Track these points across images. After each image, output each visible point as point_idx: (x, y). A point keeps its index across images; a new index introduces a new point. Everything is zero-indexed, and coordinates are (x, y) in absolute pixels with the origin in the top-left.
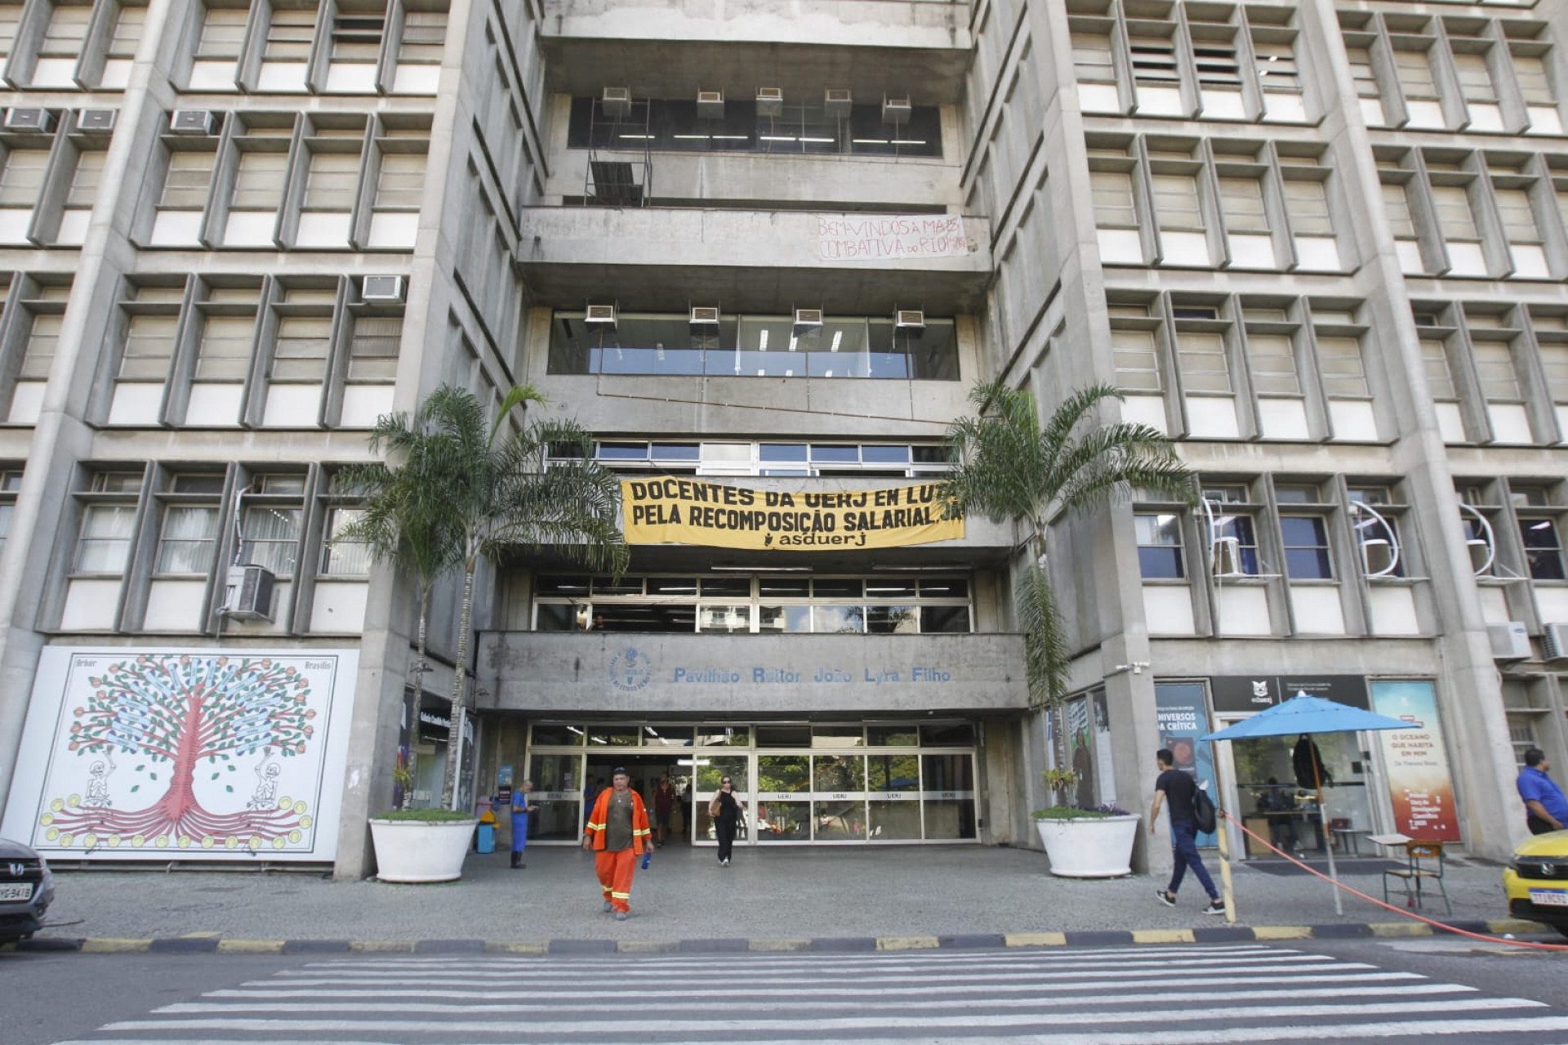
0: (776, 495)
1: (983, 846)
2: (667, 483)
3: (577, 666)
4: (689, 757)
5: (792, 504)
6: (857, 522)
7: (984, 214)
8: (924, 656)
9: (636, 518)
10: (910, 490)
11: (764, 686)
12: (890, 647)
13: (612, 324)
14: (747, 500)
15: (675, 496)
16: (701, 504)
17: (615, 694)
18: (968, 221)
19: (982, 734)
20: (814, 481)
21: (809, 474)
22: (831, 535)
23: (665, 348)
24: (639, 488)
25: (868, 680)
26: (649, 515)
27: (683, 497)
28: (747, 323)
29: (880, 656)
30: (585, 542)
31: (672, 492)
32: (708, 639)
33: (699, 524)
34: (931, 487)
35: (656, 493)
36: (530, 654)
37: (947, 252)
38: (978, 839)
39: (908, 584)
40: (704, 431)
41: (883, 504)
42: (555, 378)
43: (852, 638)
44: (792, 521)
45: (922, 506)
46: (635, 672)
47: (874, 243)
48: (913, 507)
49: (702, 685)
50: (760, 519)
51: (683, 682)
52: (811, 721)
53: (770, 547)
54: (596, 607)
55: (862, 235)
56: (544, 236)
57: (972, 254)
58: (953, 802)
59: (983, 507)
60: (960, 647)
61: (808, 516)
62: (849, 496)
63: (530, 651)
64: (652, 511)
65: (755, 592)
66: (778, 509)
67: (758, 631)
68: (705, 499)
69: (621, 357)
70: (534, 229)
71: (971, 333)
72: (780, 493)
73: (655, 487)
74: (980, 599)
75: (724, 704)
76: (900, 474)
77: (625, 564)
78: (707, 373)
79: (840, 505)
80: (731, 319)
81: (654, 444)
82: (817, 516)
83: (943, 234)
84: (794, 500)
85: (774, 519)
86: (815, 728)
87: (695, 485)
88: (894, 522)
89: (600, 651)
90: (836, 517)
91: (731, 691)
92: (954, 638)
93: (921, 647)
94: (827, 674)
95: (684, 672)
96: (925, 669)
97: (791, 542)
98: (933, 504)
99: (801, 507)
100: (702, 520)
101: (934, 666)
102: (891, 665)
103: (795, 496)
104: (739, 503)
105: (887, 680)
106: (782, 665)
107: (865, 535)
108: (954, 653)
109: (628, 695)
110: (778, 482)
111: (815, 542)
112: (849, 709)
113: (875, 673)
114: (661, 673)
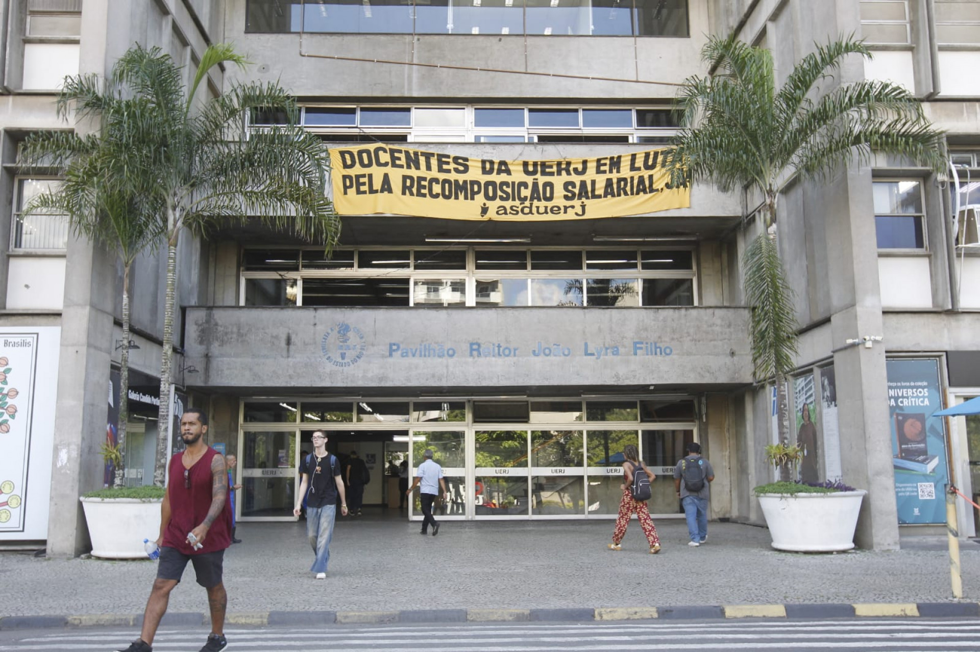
0: (492, 163)
2: (377, 150)
3: (289, 341)
4: (405, 433)
5: (508, 172)
6: (577, 191)
8: (646, 329)
9: (346, 188)
10: (634, 157)
11: (481, 361)
12: (611, 320)
14: (461, 168)
15: (386, 164)
16: (413, 173)
17: (328, 370)
19: (704, 410)
20: (532, 148)
21: (526, 140)
22: (550, 204)
23: (372, 4)
24: (347, 157)
25: (587, 354)
26: (359, 184)
27: (394, 165)
29: (600, 330)
30: (293, 213)
31: (382, 160)
32: (423, 313)
33: (411, 194)
34: (656, 154)
35: (366, 162)
36: (239, 330)
39: (630, 256)
40: (415, 95)
41: (605, 172)
42: (253, 37)
43: (571, 311)
44: (509, 190)
45: (646, 174)
46: (348, 348)
48: (636, 175)
49: (417, 360)
50: (476, 188)
51: (397, 358)
52: (529, 396)
53: (486, 218)
54: (306, 281)
59: (711, 175)
60: (683, 321)
61: (525, 185)
62: (568, 164)
63: (239, 327)
64: (362, 180)
65: (471, 265)
66: (494, 177)
67: (474, 305)
68: (418, 168)
69: (325, 15)
72: (497, 160)
73: (365, 155)
74: (704, 272)
75: (440, 379)
76: (623, 140)
77: (336, 233)
78: (418, 31)
79: (559, 173)
81: (362, 109)
82: (535, 185)
84: (511, 167)
85: (490, 188)
86: (532, 403)
87: (407, 153)
88: (615, 190)
89: (312, 327)
90: (555, 186)
91: (447, 367)
92: (677, 311)
93: (643, 321)
94: (545, 349)
95: (398, 347)
96: (647, 343)
97: (508, 212)
98: (657, 172)
99: (518, 175)
100: (414, 190)
101: (656, 340)
102: (611, 339)
103: (512, 164)
104: (453, 171)
105: (606, 354)
106: (499, 340)
107: (586, 205)
108: (676, 328)
109: (341, 371)
110: (493, 149)
111: (533, 212)
112: (567, 384)
113: (595, 348)
114: (375, 348)
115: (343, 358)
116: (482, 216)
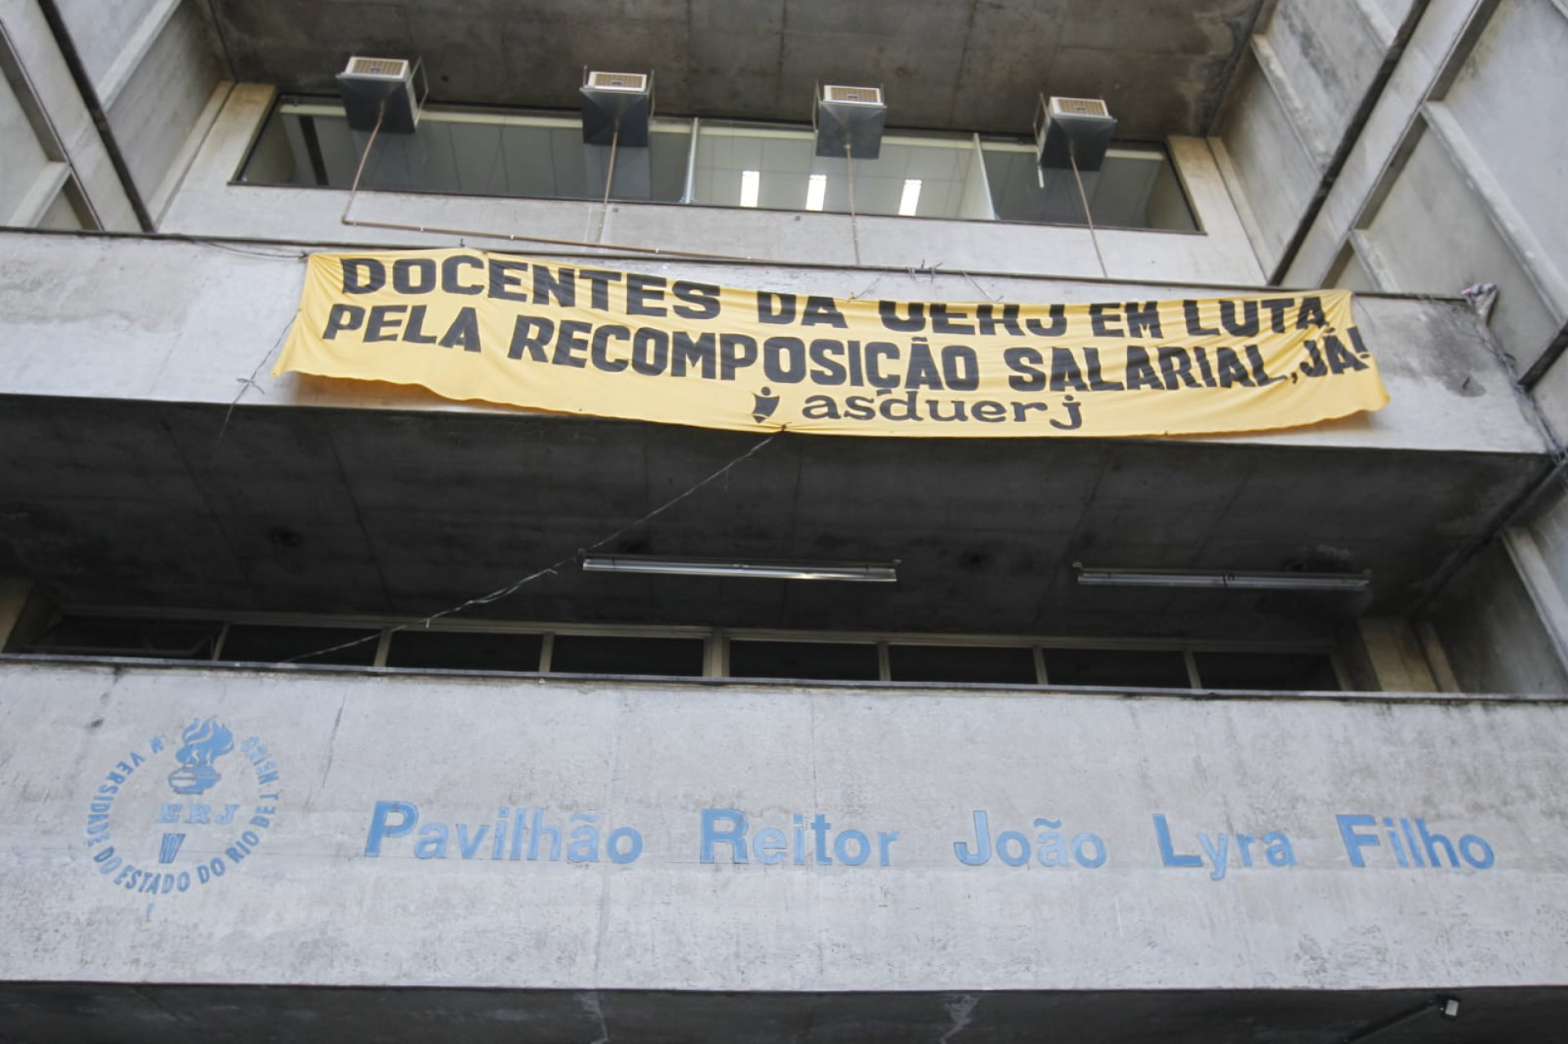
0: (788, 299)
2: (453, 262)
5: (838, 320)
6: (1046, 369)
8: (1368, 772)
9: (334, 327)
10: (1191, 307)
11: (749, 880)
12: (1233, 737)
14: (698, 308)
15: (474, 290)
16: (553, 312)
20: (903, 279)
22: (969, 398)
24: (363, 270)
25: (1171, 860)
26: (379, 323)
27: (496, 291)
31: (465, 282)
32: (526, 695)
33: (539, 357)
35: (415, 282)
41: (1118, 333)
44: (843, 360)
45: (1238, 345)
46: (203, 816)
48: (1210, 344)
49: (471, 874)
50: (739, 352)
51: (395, 862)
53: (770, 424)
61: (890, 350)
62: (1012, 311)
64: (391, 316)
66: (795, 331)
68: (567, 300)
73: (415, 270)
75: (568, 958)
79: (987, 330)
82: (920, 353)
84: (845, 311)
85: (785, 352)
87: (541, 270)
88: (1159, 375)
89: (81, 733)
90: (978, 355)
91: (603, 902)
92: (1454, 712)
93: (1348, 741)
94: (1004, 838)
95: (411, 820)
96: (1388, 822)
97: (841, 412)
98: (1267, 341)
99: (866, 328)
100: (550, 350)
101: (1419, 810)
102: (1251, 805)
103: (847, 305)
104: (671, 313)
105: (1247, 862)
106: (820, 800)
107: (1078, 404)
108: (1476, 769)
109: (142, 912)
110: (792, 277)
111: (919, 414)
112: (1113, 985)
113: (1197, 836)
114: (314, 817)
115: (167, 856)
116: (759, 419)
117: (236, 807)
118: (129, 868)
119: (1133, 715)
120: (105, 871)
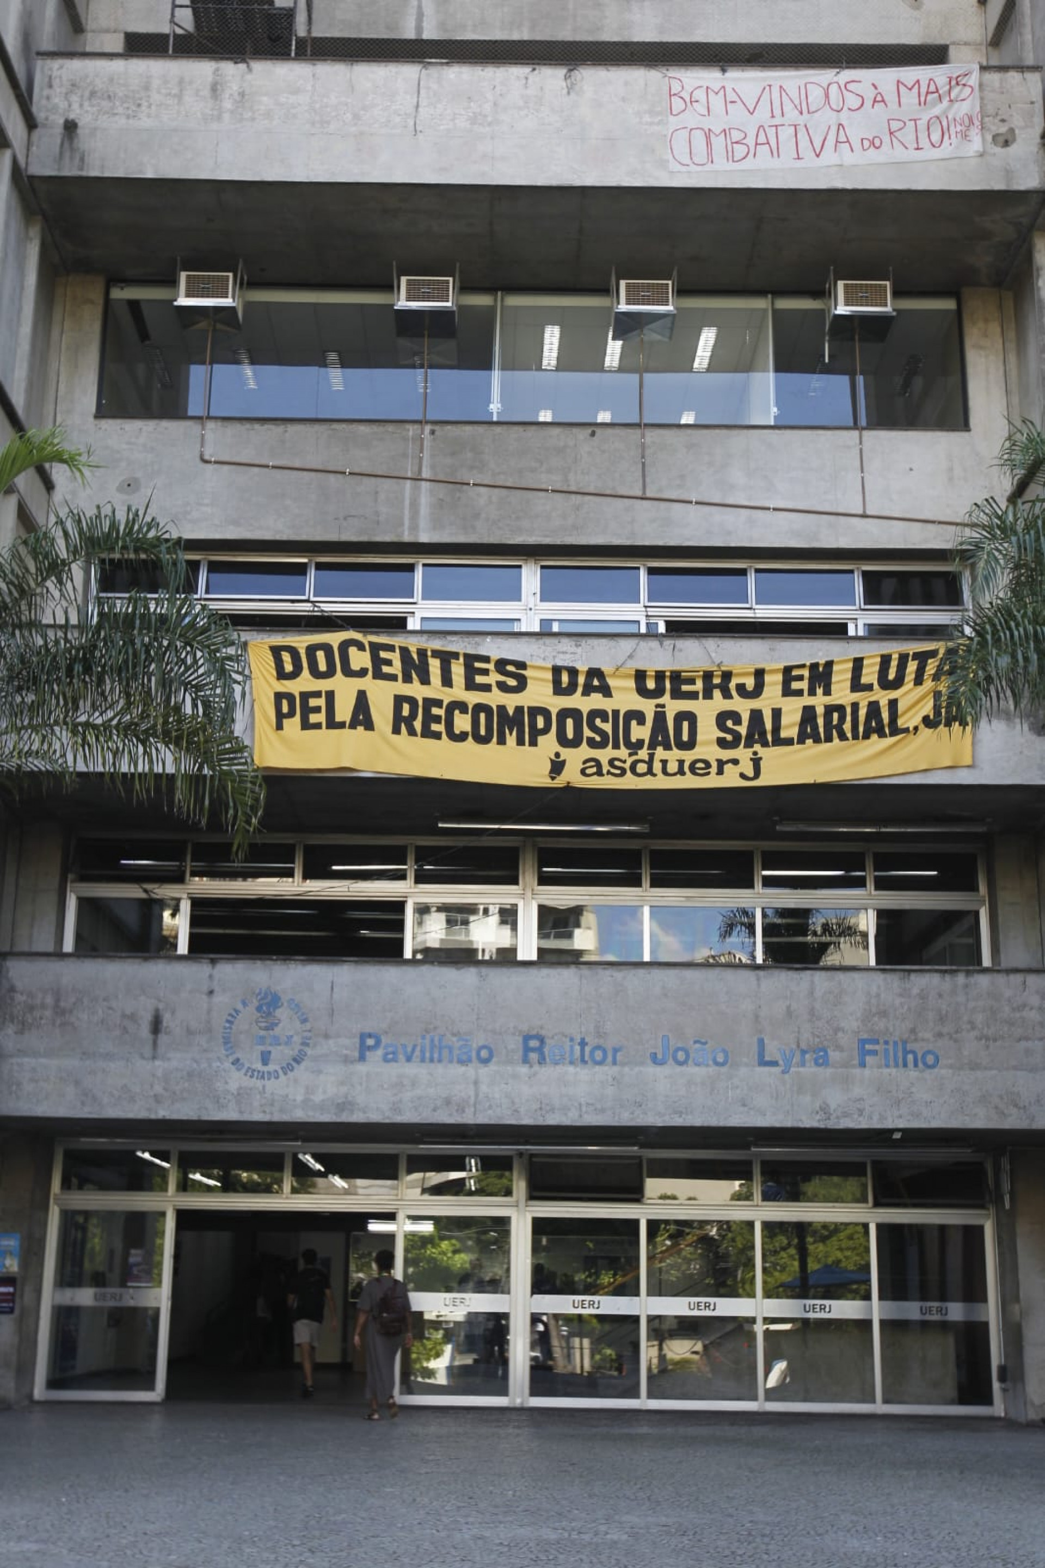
0: (573, 672)
1: (1008, 1424)
2: (345, 646)
3: (156, 1026)
4: (390, 1217)
5: (606, 691)
6: (743, 730)
7: (1030, 60)
8: (884, 1014)
9: (280, 716)
10: (858, 664)
11: (547, 1072)
12: (811, 993)
13: (232, 310)
14: (512, 682)
15: (362, 673)
16: (416, 690)
17: (233, 1086)
18: (994, 78)
19: (1006, 1186)
20: (654, 644)
21: (643, 630)
22: (688, 756)
23: (344, 364)
24: (286, 657)
25: (763, 1063)
26: (307, 710)
27: (378, 675)
28: (517, 308)
29: (789, 1013)
30: (170, 769)
31: (355, 666)
32: (428, 971)
33: (412, 732)
34: (903, 659)
35: (323, 667)
36: (57, 1000)
37: (946, 150)
38: (998, 1408)
39: (851, 861)
40: (424, 538)
41: (799, 693)
42: (109, 425)
43: (729, 974)
44: (608, 727)
45: (883, 697)
46: (277, 1041)
47: (786, 133)
48: (864, 700)
49: (411, 1070)
50: (540, 723)
51: (374, 1064)
52: (642, 1146)
53: (560, 782)
54: (197, 903)
55: (763, 114)
56: (85, 115)
57: (998, 150)
58: (944, 1326)
59: (1017, 698)
60: (961, 998)
61: (640, 717)
62: (727, 676)
63: (58, 996)
64: (313, 702)
65: (528, 876)
66: (578, 701)
67: (534, 957)
68: (425, 681)
69: (252, 385)
70: (63, 105)
71: (995, 328)
72: (583, 667)
73: (320, 655)
74: (1004, 896)
75: (461, 1110)
76: (836, 630)
77: (254, 809)
78: (430, 417)
79: (708, 695)
80: (482, 300)
81: (320, 567)
82: (660, 717)
83: (937, 110)
84: (611, 682)
85: (570, 723)
86: (651, 1161)
87: (405, 651)
88: (821, 730)
89: (204, 997)
90: (699, 719)
91: (476, 1083)
92: (948, 977)
93: (878, 995)
94: (678, 1049)
95: (378, 1042)
96: (886, 1043)
97: (605, 771)
98: (907, 694)
99: (625, 697)
100: (418, 725)
101: (905, 1036)
102: (812, 1033)
103: (614, 675)
104: (495, 688)
105: (803, 1064)
106: (583, 1030)
107: (761, 759)
108: (947, 1011)
109: (261, 1088)
110: (577, 646)
111: (655, 771)
112: (722, 1123)
113: (779, 1049)
114: (331, 1042)
115: (265, 1062)
116: (553, 778)
117: (292, 1036)
118: (249, 1068)
119: (758, 979)
120: (238, 1070)
